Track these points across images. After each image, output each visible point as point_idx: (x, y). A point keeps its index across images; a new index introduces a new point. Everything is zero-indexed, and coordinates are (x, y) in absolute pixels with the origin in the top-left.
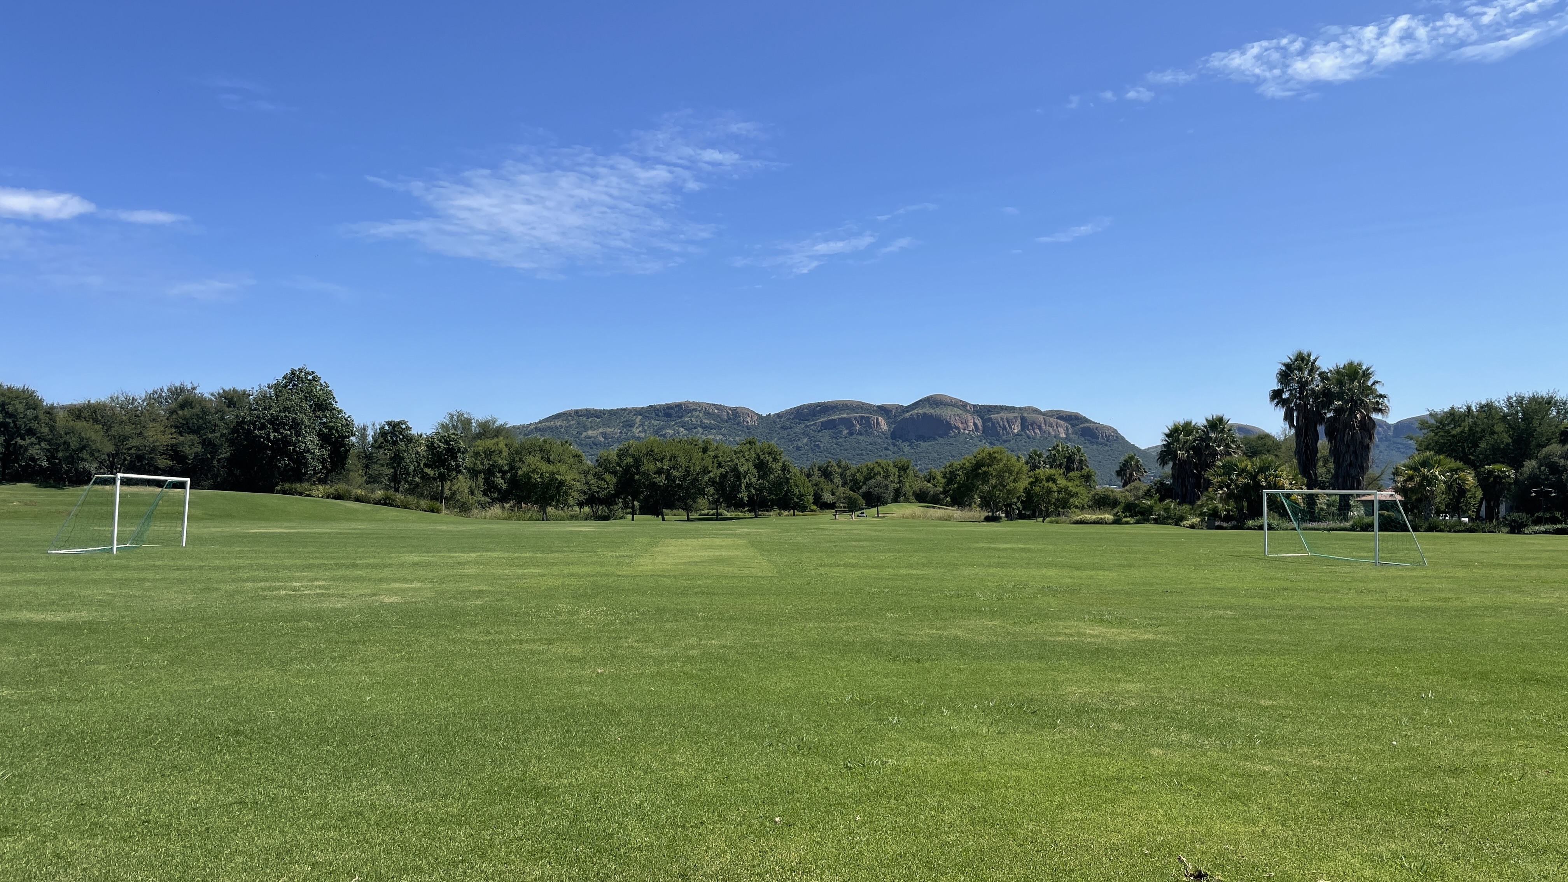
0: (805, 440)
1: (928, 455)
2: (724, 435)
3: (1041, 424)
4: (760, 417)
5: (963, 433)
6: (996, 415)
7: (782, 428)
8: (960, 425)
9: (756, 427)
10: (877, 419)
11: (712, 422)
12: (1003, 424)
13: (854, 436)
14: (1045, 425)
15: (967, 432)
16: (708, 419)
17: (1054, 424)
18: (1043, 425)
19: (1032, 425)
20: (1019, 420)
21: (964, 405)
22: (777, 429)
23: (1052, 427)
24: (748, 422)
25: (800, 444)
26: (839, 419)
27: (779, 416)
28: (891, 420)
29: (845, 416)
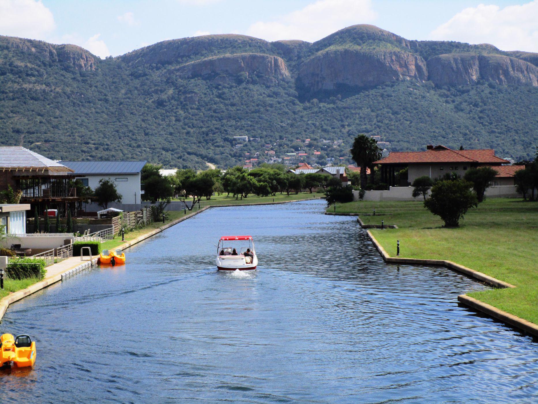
0: (171, 91)
1: (358, 111)
2: (48, 85)
3: (508, 68)
4: (98, 60)
5: (404, 81)
6: (447, 55)
7: (132, 75)
8: (399, 69)
9: (95, 74)
10: (276, 61)
11: (29, 65)
12: (458, 68)
13: (244, 85)
14: (514, 70)
15: (408, 78)
16: (22, 60)
17: (524, 68)
18: (510, 69)
19: (497, 71)
20: (477, 62)
21: (399, 40)
22: (124, 77)
23: (522, 72)
24: (81, 66)
25: (164, 97)
26: (220, 60)
27: (126, 59)
28: (293, 63)
29: (228, 55)
